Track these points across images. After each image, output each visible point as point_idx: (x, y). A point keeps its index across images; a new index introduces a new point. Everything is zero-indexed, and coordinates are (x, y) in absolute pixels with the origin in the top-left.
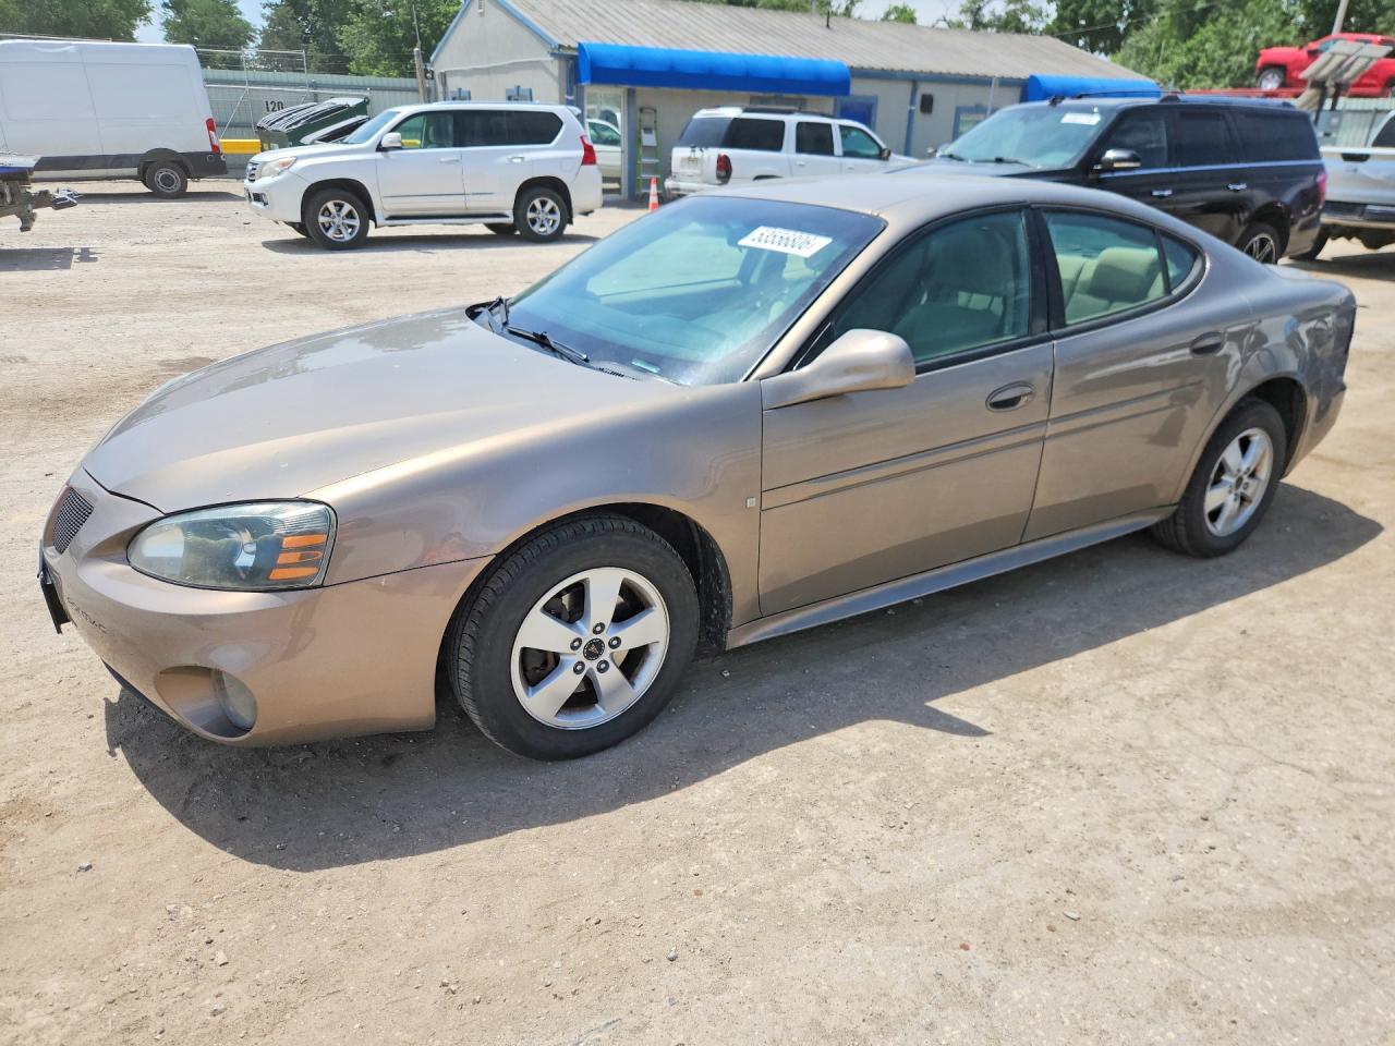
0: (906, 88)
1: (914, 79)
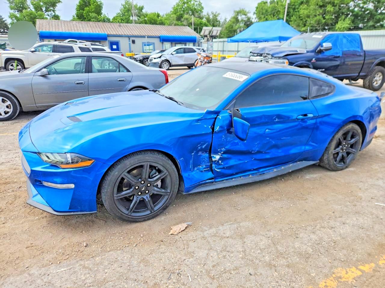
1: (129, 36)
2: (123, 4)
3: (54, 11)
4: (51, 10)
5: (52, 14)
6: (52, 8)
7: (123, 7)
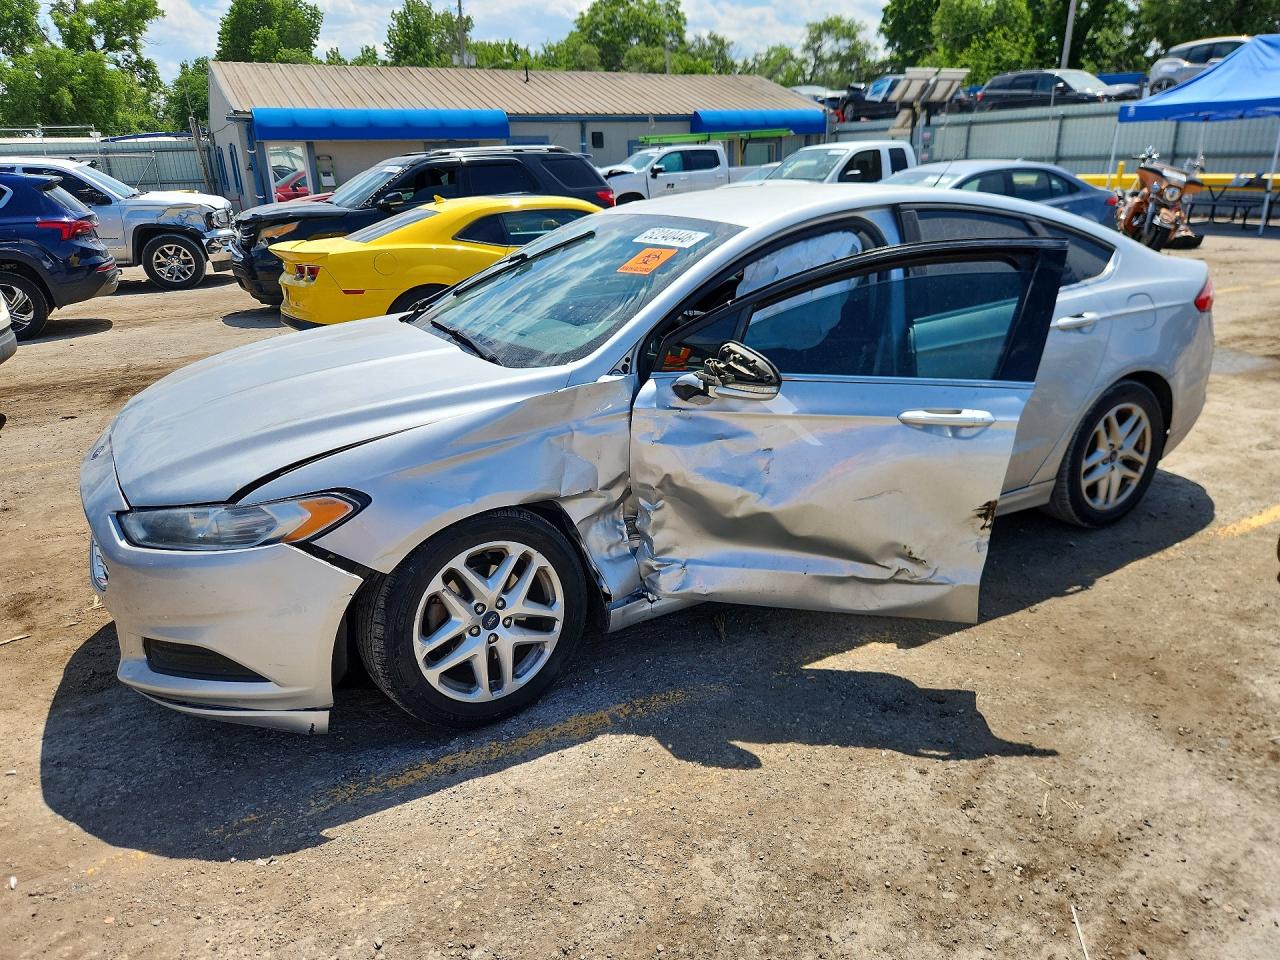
0: (575, 128)
1: (582, 120)
2: (396, 12)
3: (134, 47)
4: (124, 43)
5: (129, 56)
6: (127, 38)
7: (395, 23)
